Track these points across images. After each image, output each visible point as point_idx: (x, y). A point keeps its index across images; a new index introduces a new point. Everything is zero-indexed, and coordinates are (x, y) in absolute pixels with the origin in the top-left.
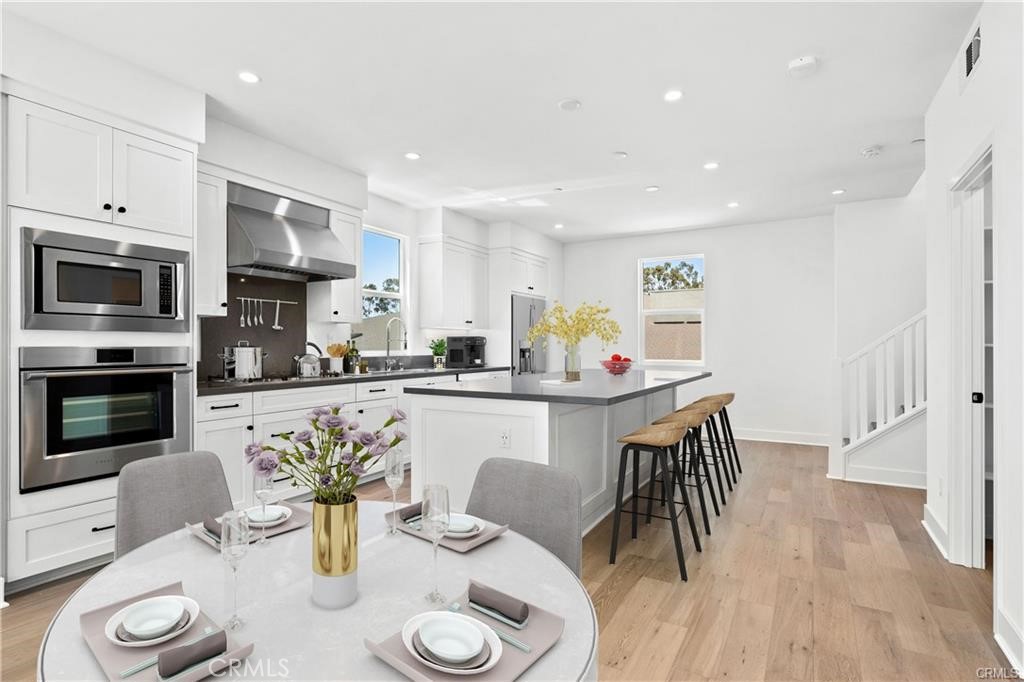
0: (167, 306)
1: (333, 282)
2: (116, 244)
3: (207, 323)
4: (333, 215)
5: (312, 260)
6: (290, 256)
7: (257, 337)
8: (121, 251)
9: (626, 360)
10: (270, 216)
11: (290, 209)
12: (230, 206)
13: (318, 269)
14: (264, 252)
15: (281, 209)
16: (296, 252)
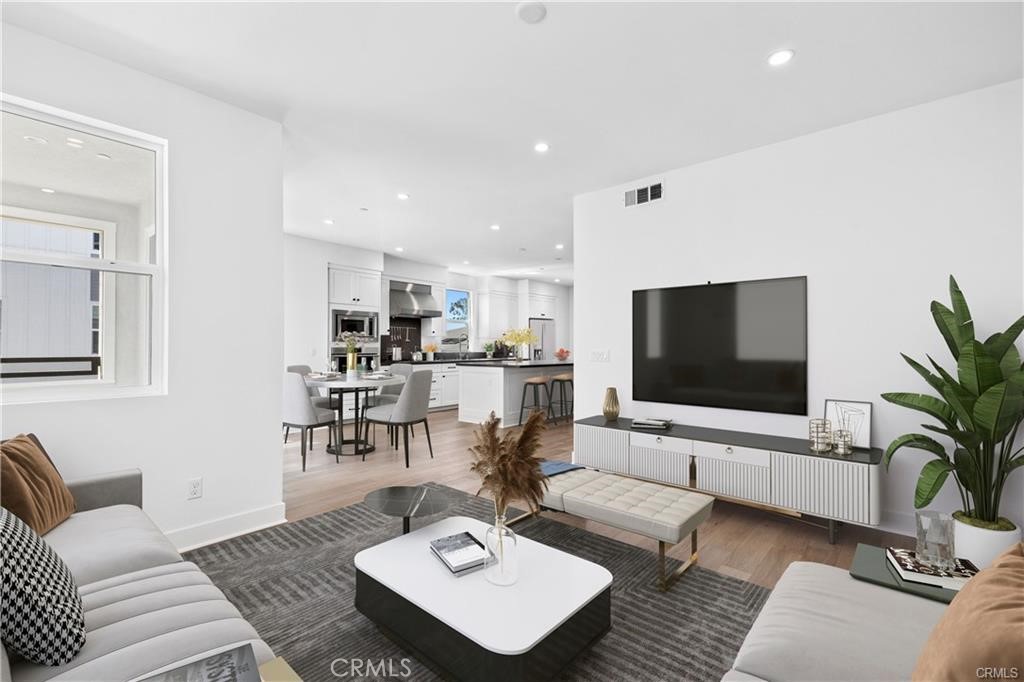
0: (371, 333)
1: (433, 319)
2: (346, 311)
3: (384, 338)
4: (433, 288)
5: (425, 311)
6: (413, 310)
7: (399, 344)
8: (348, 314)
9: (567, 352)
10: (404, 292)
11: (413, 288)
12: (391, 290)
13: (427, 314)
14: (402, 309)
15: (409, 288)
16: (416, 307)
